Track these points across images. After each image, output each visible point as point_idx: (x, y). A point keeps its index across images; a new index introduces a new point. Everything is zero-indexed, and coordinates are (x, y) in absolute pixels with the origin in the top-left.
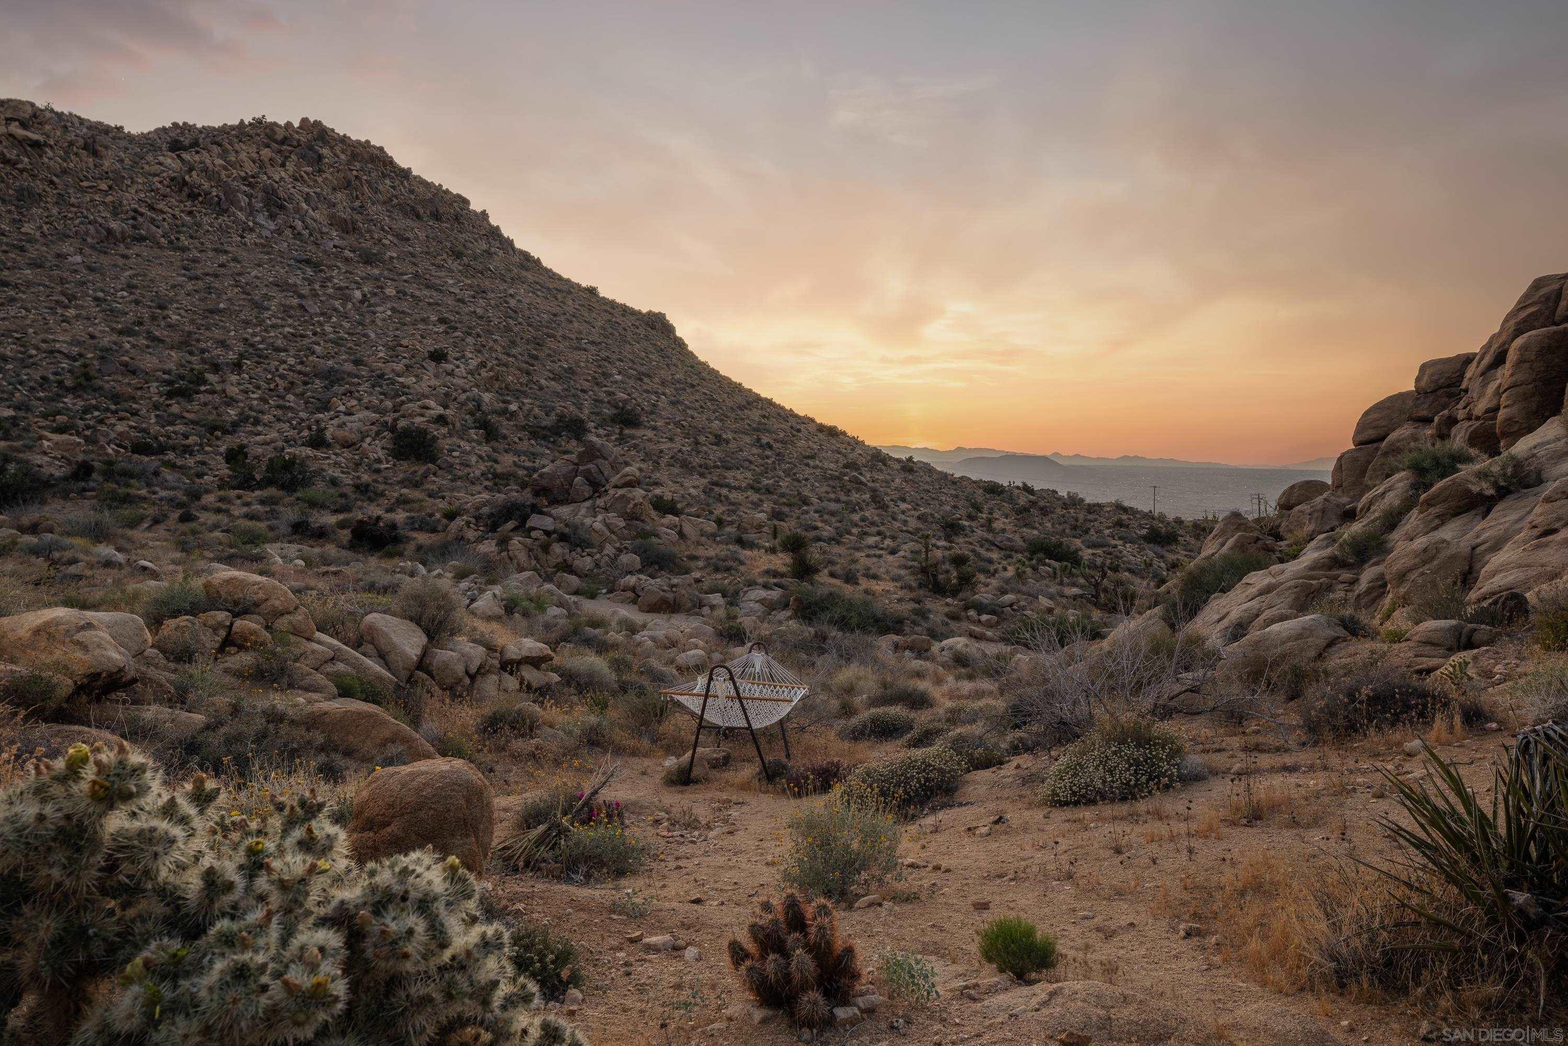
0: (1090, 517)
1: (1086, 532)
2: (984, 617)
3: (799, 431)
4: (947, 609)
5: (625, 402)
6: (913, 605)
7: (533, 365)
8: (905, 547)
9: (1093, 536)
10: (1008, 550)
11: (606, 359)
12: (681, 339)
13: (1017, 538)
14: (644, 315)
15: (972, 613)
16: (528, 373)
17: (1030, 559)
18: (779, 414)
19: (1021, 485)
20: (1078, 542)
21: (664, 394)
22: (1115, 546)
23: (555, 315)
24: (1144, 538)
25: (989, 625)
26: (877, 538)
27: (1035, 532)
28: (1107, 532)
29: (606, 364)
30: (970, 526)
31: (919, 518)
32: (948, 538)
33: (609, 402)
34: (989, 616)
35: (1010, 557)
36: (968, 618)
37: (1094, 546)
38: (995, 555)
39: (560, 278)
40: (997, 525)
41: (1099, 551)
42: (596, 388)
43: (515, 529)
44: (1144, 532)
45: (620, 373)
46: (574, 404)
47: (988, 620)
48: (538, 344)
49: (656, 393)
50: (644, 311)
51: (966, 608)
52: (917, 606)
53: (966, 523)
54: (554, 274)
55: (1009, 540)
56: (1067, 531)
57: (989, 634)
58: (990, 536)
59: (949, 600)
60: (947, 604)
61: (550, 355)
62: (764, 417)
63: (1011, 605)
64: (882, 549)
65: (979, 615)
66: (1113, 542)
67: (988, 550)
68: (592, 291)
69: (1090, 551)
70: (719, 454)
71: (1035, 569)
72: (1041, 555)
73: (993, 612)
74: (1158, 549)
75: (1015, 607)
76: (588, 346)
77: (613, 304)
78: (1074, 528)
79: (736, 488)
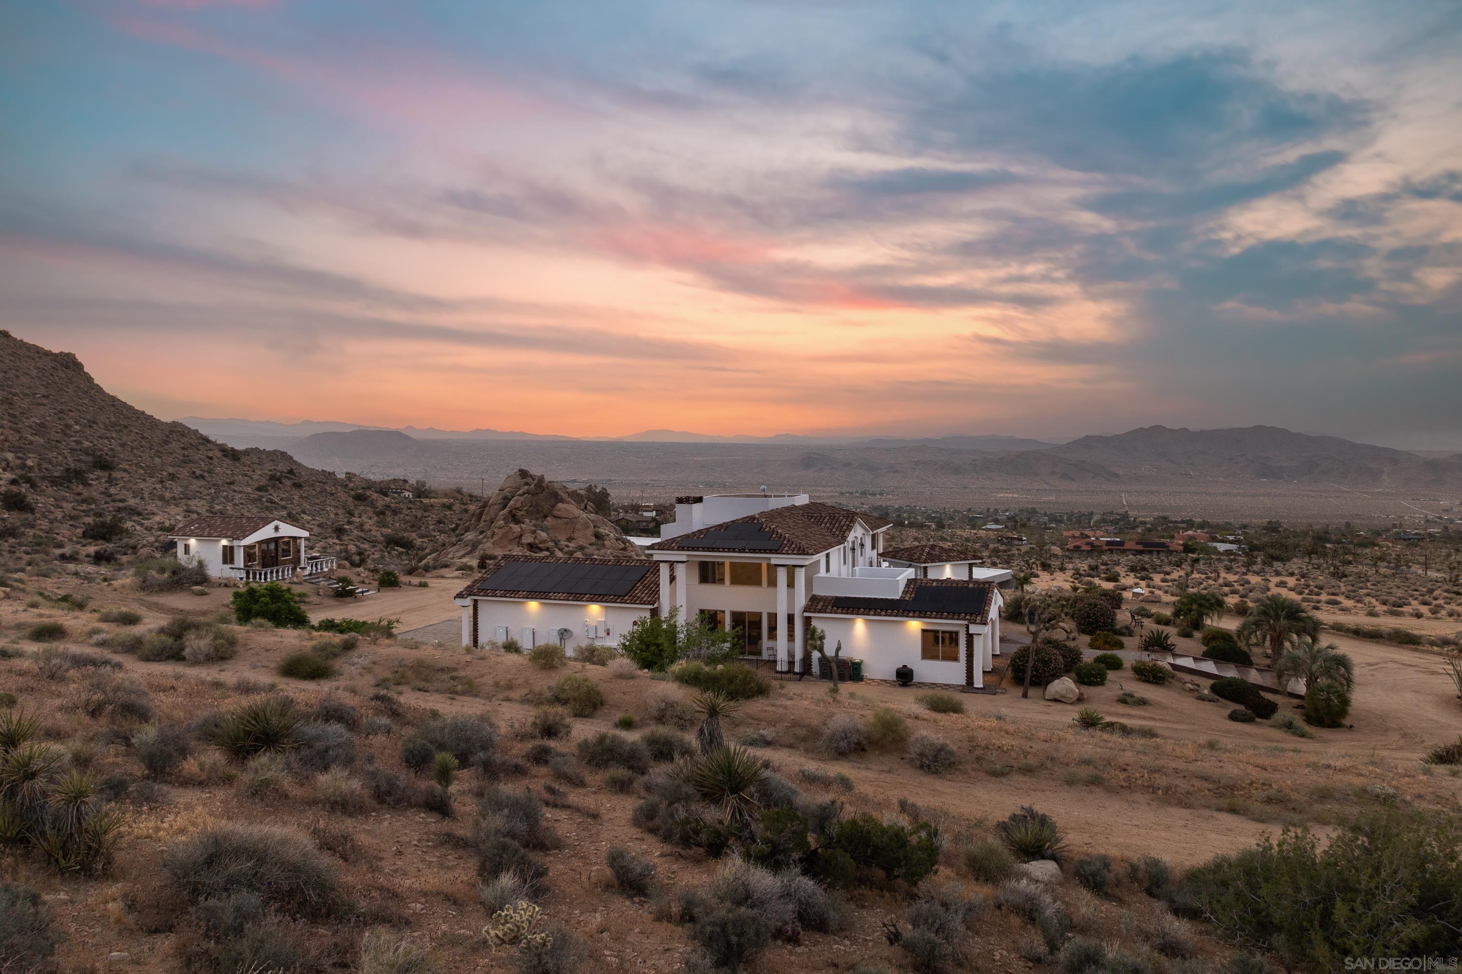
0: (426, 514)
1: (419, 528)
5: (93, 449)
8: (318, 545)
9: (423, 531)
10: (374, 543)
13: (378, 534)
14: (59, 356)
17: (387, 547)
20: (414, 535)
21: (113, 438)
27: (389, 530)
31: (319, 526)
32: (338, 538)
33: (81, 450)
35: (375, 546)
37: (423, 537)
38: (366, 546)
40: (366, 527)
41: (426, 540)
42: (66, 439)
48: (10, 404)
49: (107, 438)
55: (374, 536)
58: (362, 534)
61: (22, 413)
66: (435, 534)
67: (362, 543)
68: (7, 335)
70: (180, 489)
71: (389, 553)
72: (392, 546)
78: (412, 526)
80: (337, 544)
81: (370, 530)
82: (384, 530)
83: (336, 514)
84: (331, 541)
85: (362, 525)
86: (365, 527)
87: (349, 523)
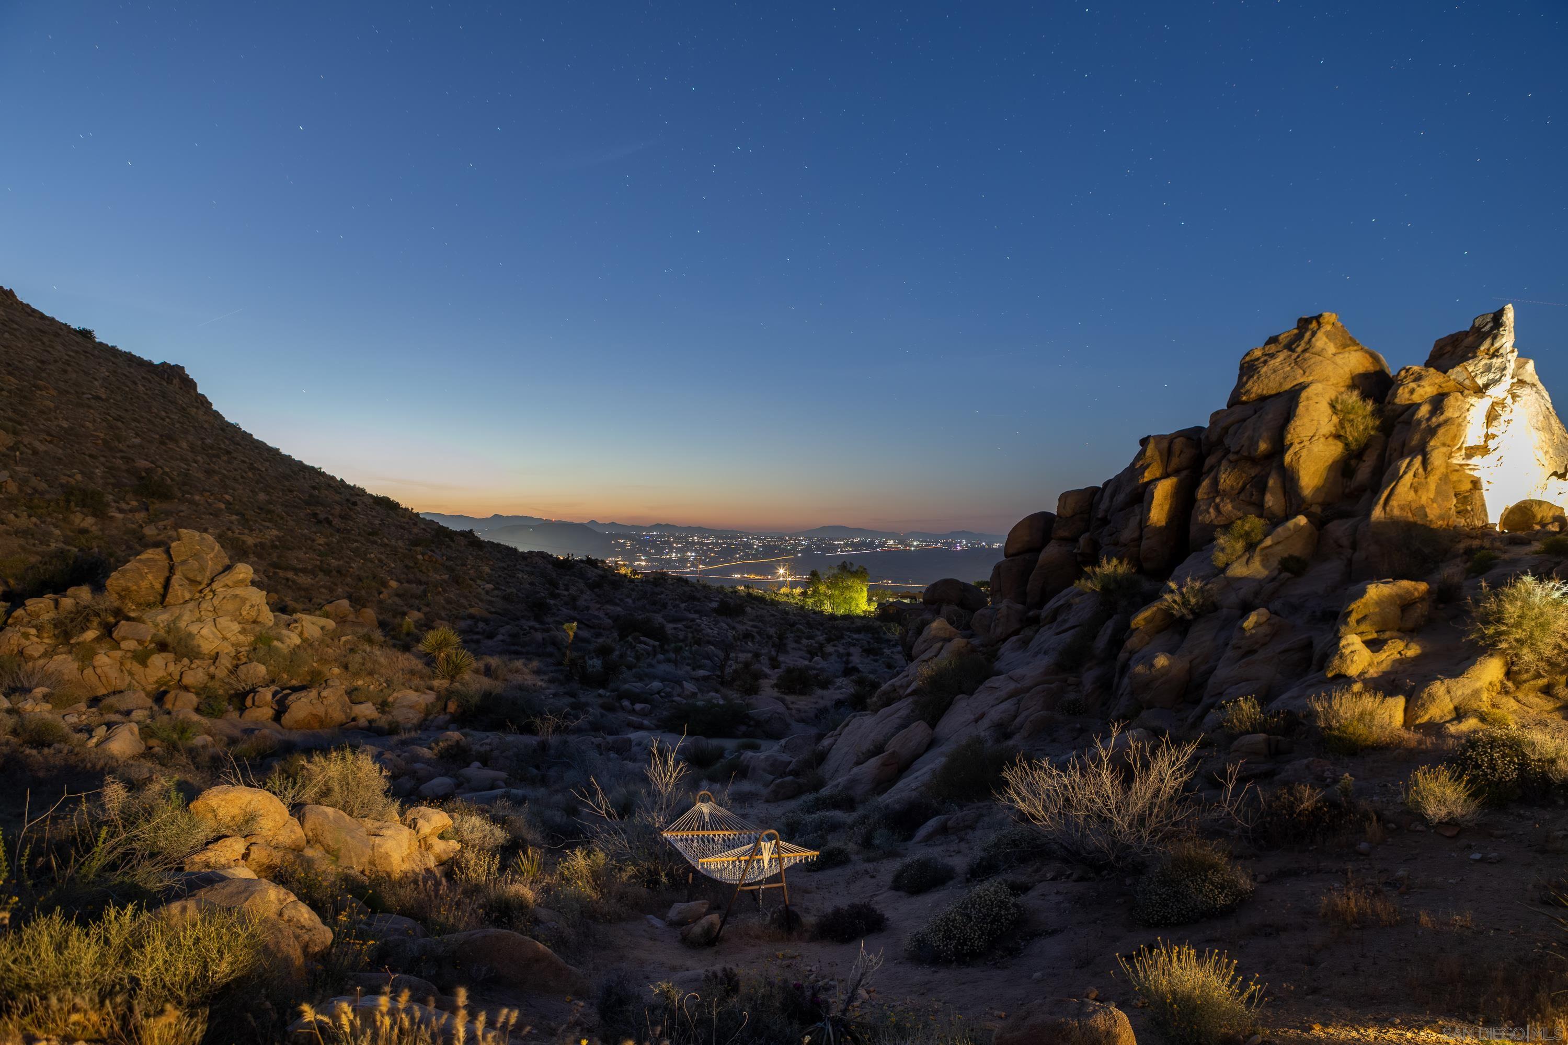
2: (638, 707)
3: (355, 504)
4: (601, 701)
5: (148, 471)
6: (569, 700)
7: (20, 424)
8: (502, 630)
9: (671, 610)
11: (119, 418)
12: (203, 396)
13: (601, 614)
14: (157, 366)
15: (626, 703)
16: (15, 433)
18: (329, 485)
19: (585, 558)
21: (195, 462)
22: (693, 620)
23: (43, 362)
24: (715, 610)
25: (643, 714)
26: (469, 622)
27: (619, 609)
28: (683, 605)
29: (119, 424)
30: (555, 605)
33: (128, 471)
34: (643, 705)
35: (600, 634)
36: (623, 708)
39: (42, 317)
40: (581, 603)
41: (680, 626)
42: (108, 453)
43: (98, 639)
44: (714, 605)
45: (137, 434)
46: (82, 472)
47: (643, 709)
49: (186, 460)
50: (156, 362)
51: (620, 697)
52: (573, 700)
53: (552, 602)
54: (34, 311)
56: (647, 606)
57: (646, 722)
59: (601, 691)
60: (600, 696)
62: (314, 488)
63: (658, 693)
64: (478, 633)
65: (633, 704)
66: (690, 616)
68: (86, 334)
69: (671, 625)
73: (645, 701)
74: (729, 620)
75: (663, 694)
76: (93, 402)
77: (113, 351)
79: (304, 571)
80: (536, 630)
81: (588, 608)
82: (609, 607)
83: (531, 584)
84: (526, 624)
85: (574, 599)
86: (578, 603)
87: (554, 596)
